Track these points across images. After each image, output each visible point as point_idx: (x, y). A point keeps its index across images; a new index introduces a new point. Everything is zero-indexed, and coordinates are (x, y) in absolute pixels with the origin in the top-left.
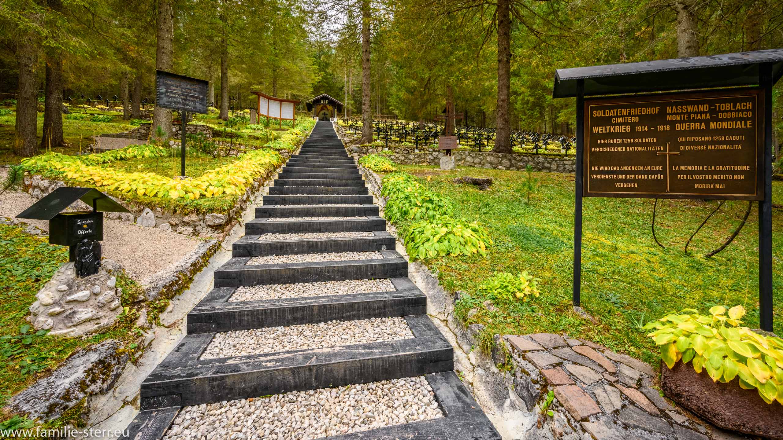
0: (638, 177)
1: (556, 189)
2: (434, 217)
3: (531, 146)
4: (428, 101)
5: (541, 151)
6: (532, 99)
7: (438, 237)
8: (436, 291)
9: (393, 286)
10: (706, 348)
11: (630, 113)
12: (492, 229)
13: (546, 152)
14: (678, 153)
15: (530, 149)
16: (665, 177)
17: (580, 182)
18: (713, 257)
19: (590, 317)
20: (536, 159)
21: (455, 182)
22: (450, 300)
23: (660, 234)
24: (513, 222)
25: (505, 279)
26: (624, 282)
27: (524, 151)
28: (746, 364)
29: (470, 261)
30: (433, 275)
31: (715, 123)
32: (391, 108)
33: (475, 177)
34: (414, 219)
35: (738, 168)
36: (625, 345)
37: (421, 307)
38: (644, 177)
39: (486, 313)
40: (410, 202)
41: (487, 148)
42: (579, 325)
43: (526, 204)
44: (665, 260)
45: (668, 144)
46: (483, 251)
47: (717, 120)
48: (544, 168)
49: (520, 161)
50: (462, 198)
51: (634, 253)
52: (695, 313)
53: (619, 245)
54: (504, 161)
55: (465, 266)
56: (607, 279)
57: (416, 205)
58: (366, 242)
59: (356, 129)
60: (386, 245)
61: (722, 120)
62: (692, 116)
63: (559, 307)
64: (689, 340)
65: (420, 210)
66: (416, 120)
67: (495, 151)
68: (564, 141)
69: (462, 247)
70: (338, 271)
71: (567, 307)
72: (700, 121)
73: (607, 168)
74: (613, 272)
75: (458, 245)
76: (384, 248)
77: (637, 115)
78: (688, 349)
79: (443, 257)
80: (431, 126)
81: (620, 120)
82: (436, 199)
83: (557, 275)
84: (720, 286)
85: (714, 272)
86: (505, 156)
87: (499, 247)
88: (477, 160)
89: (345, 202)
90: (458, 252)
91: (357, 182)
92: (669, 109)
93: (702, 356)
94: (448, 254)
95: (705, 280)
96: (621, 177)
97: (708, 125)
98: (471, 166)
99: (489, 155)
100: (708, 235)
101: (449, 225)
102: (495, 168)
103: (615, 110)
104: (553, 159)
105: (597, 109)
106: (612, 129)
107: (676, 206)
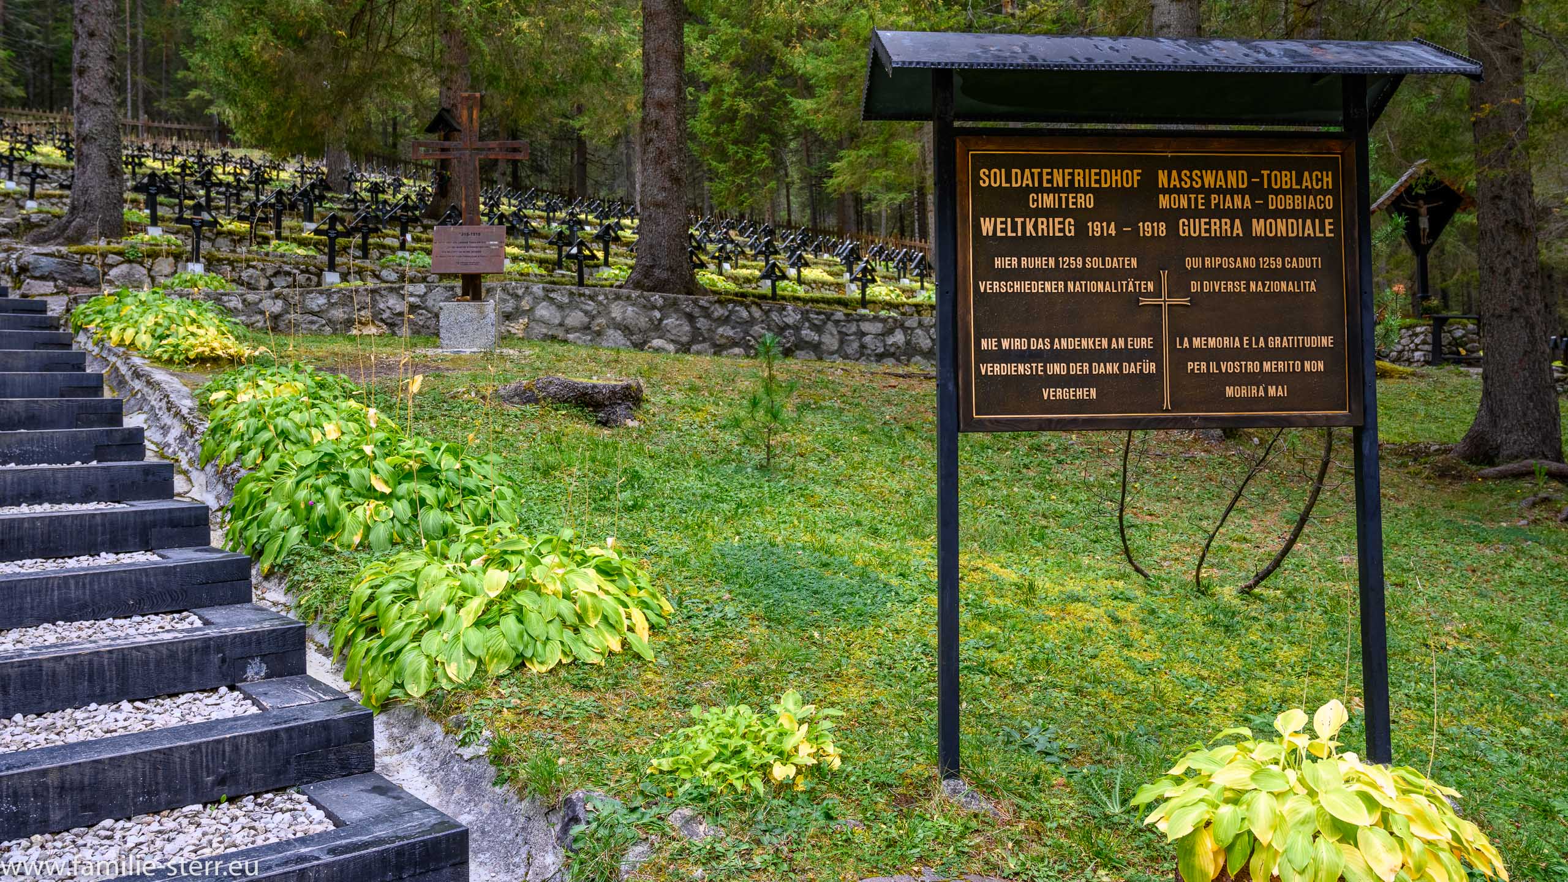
0: (1099, 369)
1: (847, 417)
2: (447, 532)
3: (752, 270)
4: (365, 80)
5: (787, 287)
6: (745, 106)
7: (474, 606)
8: (486, 807)
9: (319, 815)
10: (1277, 823)
11: (1071, 182)
12: (664, 562)
13: (801, 291)
14: (1185, 301)
15: (748, 280)
16: (1159, 368)
17: (951, 387)
18: (1257, 590)
19: (986, 806)
20: (774, 316)
21: (508, 399)
22: (545, 832)
23: (1136, 539)
24: (729, 533)
25: (732, 725)
26: (1062, 688)
27: (731, 286)
28: (1356, 846)
29: (600, 681)
30: (468, 752)
31: (1262, 221)
32: (193, 94)
33: (582, 380)
34: (365, 546)
35: (1312, 342)
36: (1083, 869)
37: (447, 872)
38: (1112, 368)
39: (683, 850)
40: (343, 480)
41: (606, 273)
42: (962, 836)
43: (761, 468)
44: (1153, 612)
45: (1164, 275)
46: (641, 640)
47: (1264, 213)
48: (802, 345)
49: (725, 321)
50: (537, 456)
51: (1078, 600)
52: (1246, 739)
53: (1042, 582)
54: (670, 322)
55: (587, 700)
56: (1017, 687)
57: (370, 492)
58: (172, 655)
59: (36, 175)
60: (264, 658)
61: (1278, 214)
62: (1214, 199)
63: (901, 790)
64: (1241, 810)
65: (386, 512)
66: (315, 152)
67: (637, 285)
68: (851, 258)
69: (568, 634)
70: (62, 789)
71: (924, 788)
72: (1232, 214)
73: (1019, 344)
74: (1033, 662)
75: (553, 630)
76: (255, 670)
77: (1090, 190)
78: (1238, 836)
79: (500, 678)
80: (376, 178)
81: (1048, 201)
82: (448, 463)
83: (880, 693)
84: (1279, 666)
85: (1263, 631)
86: (675, 303)
87: (696, 623)
88: (576, 318)
89: (36, 498)
90: (554, 655)
91: (83, 407)
92: (1162, 178)
93: (1270, 845)
94: (520, 664)
95: (1246, 654)
96: (1057, 369)
97: (1247, 227)
98: (554, 338)
99: (618, 297)
100: (1240, 532)
101: (514, 559)
102: (640, 346)
103: (1036, 171)
104: (829, 317)
105: (992, 162)
106: (1029, 227)
107: (1162, 456)
